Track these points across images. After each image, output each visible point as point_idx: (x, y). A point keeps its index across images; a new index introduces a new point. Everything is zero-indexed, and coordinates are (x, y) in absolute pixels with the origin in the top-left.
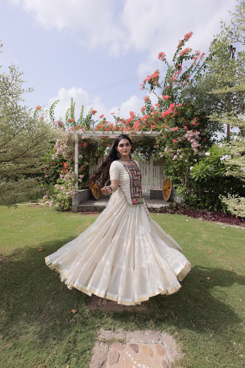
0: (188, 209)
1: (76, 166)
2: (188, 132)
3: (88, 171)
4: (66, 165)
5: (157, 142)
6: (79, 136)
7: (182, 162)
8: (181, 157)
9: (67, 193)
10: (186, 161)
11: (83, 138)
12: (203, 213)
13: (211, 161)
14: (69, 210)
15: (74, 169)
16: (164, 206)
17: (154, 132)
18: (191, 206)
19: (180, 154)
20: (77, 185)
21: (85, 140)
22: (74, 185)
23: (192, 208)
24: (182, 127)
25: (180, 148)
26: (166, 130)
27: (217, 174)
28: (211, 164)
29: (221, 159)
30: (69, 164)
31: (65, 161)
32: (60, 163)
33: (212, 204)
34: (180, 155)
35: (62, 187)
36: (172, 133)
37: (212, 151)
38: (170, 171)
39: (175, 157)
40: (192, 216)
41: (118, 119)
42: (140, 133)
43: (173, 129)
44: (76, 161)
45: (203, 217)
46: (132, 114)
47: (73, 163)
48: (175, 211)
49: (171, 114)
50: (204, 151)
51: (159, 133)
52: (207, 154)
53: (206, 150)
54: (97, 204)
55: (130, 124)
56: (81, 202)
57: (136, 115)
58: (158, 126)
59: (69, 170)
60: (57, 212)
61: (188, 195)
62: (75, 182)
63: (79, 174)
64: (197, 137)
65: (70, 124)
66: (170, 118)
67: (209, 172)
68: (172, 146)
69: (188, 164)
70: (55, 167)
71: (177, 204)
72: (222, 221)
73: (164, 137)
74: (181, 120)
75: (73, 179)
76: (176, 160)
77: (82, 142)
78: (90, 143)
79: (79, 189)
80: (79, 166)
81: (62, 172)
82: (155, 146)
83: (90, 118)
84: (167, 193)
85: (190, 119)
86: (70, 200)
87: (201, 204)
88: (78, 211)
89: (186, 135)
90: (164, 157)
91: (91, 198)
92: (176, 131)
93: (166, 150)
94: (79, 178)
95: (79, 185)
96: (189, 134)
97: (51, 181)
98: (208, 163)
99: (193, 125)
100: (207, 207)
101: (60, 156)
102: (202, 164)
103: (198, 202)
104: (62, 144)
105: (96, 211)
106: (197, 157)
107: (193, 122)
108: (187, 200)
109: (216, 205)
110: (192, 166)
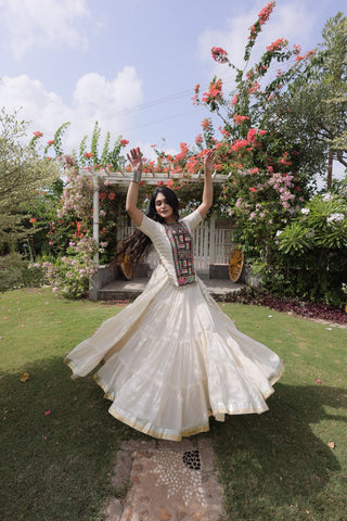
0: (270, 296)
1: (96, 228)
2: (274, 175)
3: (115, 236)
4: (79, 226)
5: (224, 192)
6: (101, 180)
7: (263, 223)
8: (262, 215)
9: (81, 271)
10: (271, 221)
11: (106, 183)
12: (294, 305)
13: (310, 223)
14: (84, 297)
15: (92, 232)
16: (232, 290)
17: (219, 176)
18: (274, 292)
19: (261, 210)
20: (96, 257)
21: (110, 187)
22: (92, 258)
23: (276, 295)
24: (265, 168)
25: (260, 201)
26: (240, 171)
27: (320, 243)
28: (311, 226)
29: (329, 220)
30: (85, 224)
31: (79, 220)
32: (71, 223)
33: (307, 289)
34: (261, 213)
35: (74, 261)
36: (248, 176)
37: (312, 206)
38: (242, 237)
39: (253, 215)
40: (277, 309)
41: (162, 156)
42: (197, 176)
43: (249, 171)
44: (96, 220)
45: (295, 310)
46: (183, 146)
47: (91, 223)
48: (250, 299)
49: (248, 146)
50: (298, 207)
51: (227, 177)
52: (305, 211)
53: (303, 205)
54: (129, 287)
55: (180, 162)
56: (104, 285)
57: (191, 150)
58: (225, 166)
59: (85, 234)
60: (66, 300)
61: (270, 275)
62: (93, 253)
63: (101, 240)
64: (289, 184)
65: (87, 162)
66: (246, 153)
67: (306, 240)
68: (248, 198)
69: (273, 228)
70: (64, 229)
71: (252, 289)
72: (325, 318)
73: (235, 183)
74: (263, 157)
75: (90, 249)
76: (253, 221)
77: (106, 190)
78: (118, 192)
79: (101, 264)
80: (100, 229)
81: (74, 236)
82: (220, 198)
83: (118, 151)
84: (235, 270)
85: (277, 155)
86: (86, 282)
87: (290, 289)
88: (99, 299)
89: (271, 181)
90: (234, 216)
91: (120, 277)
92: (255, 175)
93: (238, 204)
94: (100, 247)
95: (100, 258)
96: (276, 179)
97: (59, 251)
98: (305, 224)
99: (282, 165)
100: (300, 295)
101: (71, 211)
102: (296, 228)
103: (286, 286)
104: (73, 193)
105: (127, 298)
106: (286, 215)
107: (282, 160)
108: (268, 283)
109: (313, 291)
110: (281, 230)
